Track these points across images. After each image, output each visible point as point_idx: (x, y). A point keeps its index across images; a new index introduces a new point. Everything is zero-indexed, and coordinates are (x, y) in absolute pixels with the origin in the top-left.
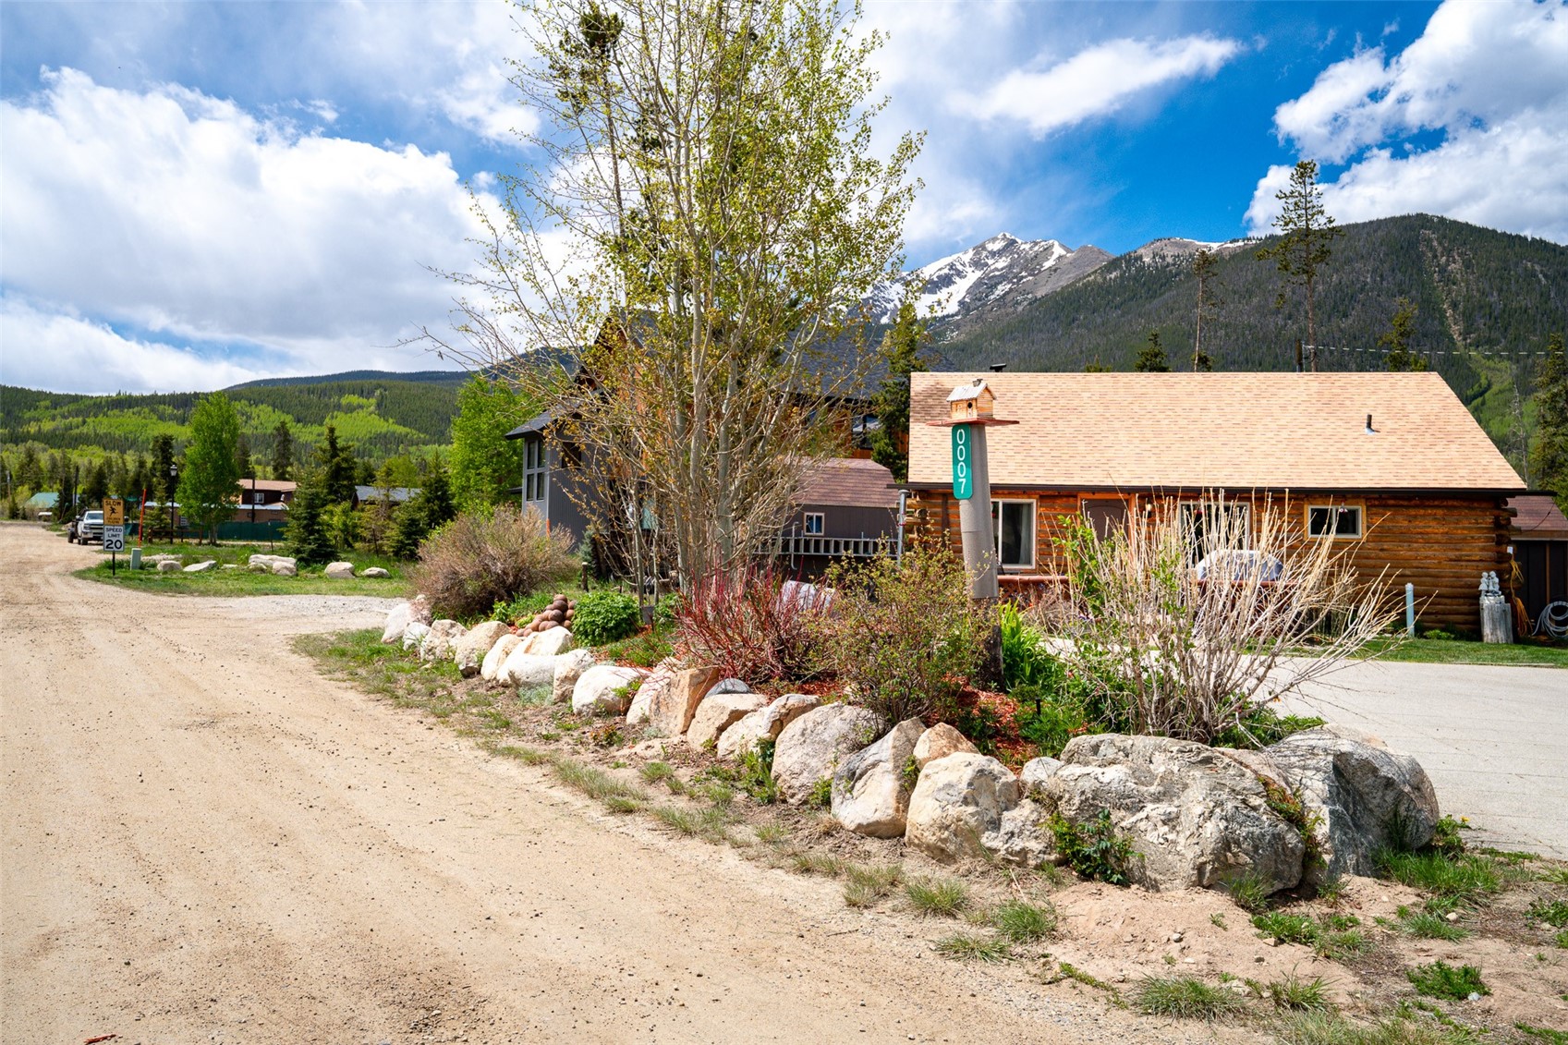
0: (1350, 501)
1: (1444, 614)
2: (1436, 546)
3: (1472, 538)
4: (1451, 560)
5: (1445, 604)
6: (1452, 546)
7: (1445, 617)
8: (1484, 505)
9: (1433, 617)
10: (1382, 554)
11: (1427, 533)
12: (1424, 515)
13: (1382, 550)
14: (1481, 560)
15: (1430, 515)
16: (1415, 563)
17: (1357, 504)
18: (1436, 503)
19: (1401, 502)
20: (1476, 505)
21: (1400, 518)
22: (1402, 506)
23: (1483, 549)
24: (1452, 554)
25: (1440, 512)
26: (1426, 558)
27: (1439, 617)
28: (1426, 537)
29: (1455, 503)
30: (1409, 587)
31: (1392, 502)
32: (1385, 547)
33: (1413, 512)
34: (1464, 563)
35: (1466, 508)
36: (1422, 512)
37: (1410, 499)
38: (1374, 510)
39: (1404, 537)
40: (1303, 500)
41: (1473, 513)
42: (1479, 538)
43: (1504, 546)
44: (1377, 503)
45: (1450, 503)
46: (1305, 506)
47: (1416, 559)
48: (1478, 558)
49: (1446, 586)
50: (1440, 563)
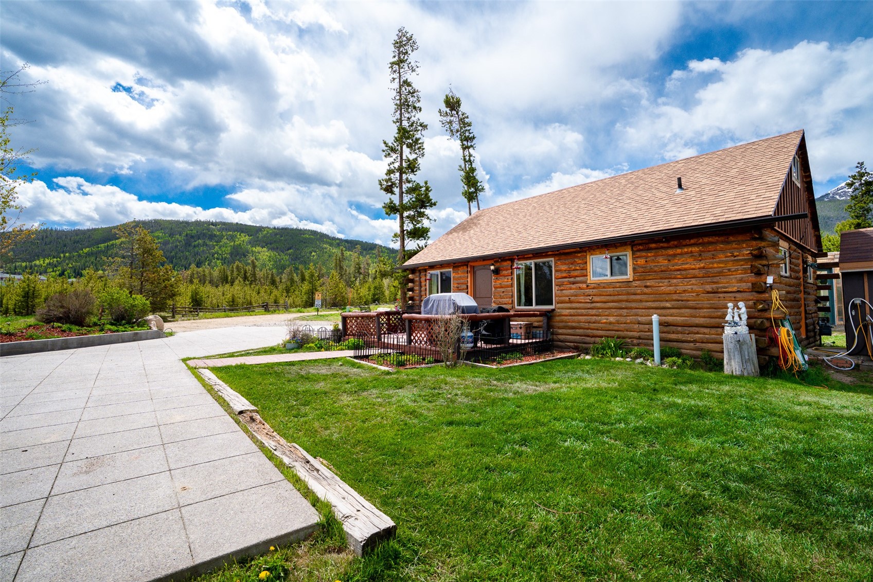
0: (619, 249)
1: (702, 342)
2: (693, 281)
3: (729, 270)
4: (708, 292)
5: (704, 334)
6: (709, 280)
7: (703, 345)
8: (740, 238)
9: (692, 344)
10: (645, 290)
11: (685, 270)
12: (681, 254)
13: (646, 287)
14: (738, 291)
15: (687, 253)
16: (675, 297)
17: (625, 250)
18: (692, 241)
19: (661, 245)
20: (731, 238)
21: (660, 259)
22: (662, 248)
23: (741, 280)
24: (708, 288)
25: (695, 249)
26: (685, 291)
27: (698, 344)
28: (684, 272)
29: (710, 239)
30: (655, 318)
31: (653, 245)
32: (648, 284)
33: (671, 252)
34: (721, 295)
35: (722, 242)
36: (679, 251)
37: (668, 241)
38: (638, 254)
39: (665, 274)
40: (586, 252)
41: (729, 246)
42: (737, 270)
43: (763, 277)
44: (641, 247)
45: (706, 240)
46: (588, 257)
47: (675, 293)
48: (735, 289)
49: (704, 317)
50: (697, 295)
